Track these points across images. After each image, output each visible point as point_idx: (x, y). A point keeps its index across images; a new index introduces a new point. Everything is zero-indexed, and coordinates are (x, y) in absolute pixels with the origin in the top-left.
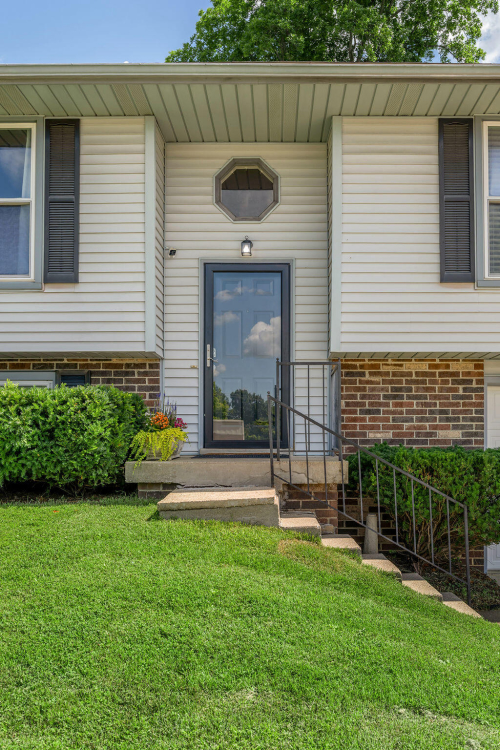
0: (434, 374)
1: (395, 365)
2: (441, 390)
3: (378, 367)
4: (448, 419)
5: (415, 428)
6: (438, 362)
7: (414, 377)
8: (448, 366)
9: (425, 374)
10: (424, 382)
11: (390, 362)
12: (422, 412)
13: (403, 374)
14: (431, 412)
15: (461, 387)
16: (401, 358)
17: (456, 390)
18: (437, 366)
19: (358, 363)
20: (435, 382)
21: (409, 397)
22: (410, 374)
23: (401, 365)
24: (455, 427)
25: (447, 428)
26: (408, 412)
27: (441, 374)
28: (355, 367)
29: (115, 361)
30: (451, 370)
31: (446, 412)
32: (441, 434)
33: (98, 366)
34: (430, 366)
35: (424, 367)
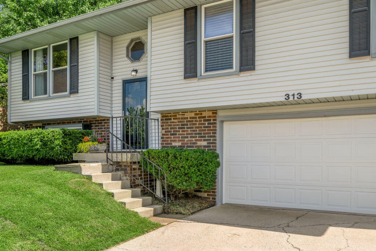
0: (196, 118)
1: (182, 115)
2: (199, 124)
3: (176, 116)
4: (202, 137)
5: (189, 141)
6: (198, 112)
7: (189, 119)
8: (201, 114)
9: (193, 118)
10: (192, 121)
11: (180, 114)
12: (192, 134)
13: (185, 118)
14: (195, 134)
15: (207, 123)
16: (184, 111)
17: (205, 124)
18: (197, 114)
19: (169, 115)
20: (196, 121)
21: (187, 128)
22: (187, 118)
23: (184, 115)
24: (204, 140)
25: (201, 140)
26: (187, 134)
27: (199, 118)
28: (168, 116)
29: (97, 119)
30: (203, 116)
31: (201, 134)
32: (199, 143)
33: (93, 121)
34: (196, 114)
35: (193, 115)
